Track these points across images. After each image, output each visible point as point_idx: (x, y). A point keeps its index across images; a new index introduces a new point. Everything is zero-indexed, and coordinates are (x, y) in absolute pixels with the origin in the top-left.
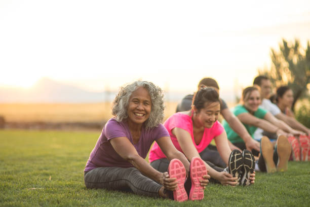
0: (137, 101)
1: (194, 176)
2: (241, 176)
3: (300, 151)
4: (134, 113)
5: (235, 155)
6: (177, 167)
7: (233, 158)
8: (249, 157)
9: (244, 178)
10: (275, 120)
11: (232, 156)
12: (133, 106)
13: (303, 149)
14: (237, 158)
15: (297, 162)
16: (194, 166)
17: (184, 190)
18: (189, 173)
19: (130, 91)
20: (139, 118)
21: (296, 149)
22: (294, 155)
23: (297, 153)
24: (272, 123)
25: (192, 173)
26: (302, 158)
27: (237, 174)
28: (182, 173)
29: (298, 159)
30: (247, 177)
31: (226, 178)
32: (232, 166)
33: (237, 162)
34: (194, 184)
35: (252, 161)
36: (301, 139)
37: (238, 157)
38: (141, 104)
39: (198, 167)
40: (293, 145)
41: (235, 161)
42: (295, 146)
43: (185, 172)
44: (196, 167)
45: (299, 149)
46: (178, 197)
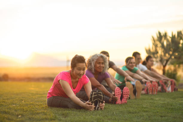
0: (100, 63)
2: (96, 105)
5: (93, 93)
6: (118, 90)
8: (100, 94)
9: (98, 106)
11: (91, 93)
12: (98, 65)
13: (153, 88)
15: (150, 95)
21: (150, 89)
22: (149, 91)
23: (151, 90)
24: (139, 75)
26: (153, 93)
27: (93, 104)
29: (151, 93)
31: (88, 105)
32: (91, 99)
34: (124, 98)
35: (102, 96)
36: (153, 83)
37: (94, 94)
40: (148, 86)
41: (93, 96)
45: (152, 88)
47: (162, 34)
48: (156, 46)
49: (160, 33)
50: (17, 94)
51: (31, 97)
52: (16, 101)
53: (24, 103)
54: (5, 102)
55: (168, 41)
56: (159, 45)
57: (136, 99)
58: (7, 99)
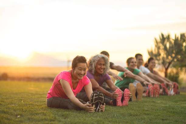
0: (101, 64)
1: (125, 96)
2: (96, 107)
3: (154, 92)
4: (100, 70)
5: (95, 95)
6: (119, 92)
7: (93, 96)
9: (98, 108)
10: (143, 75)
11: (92, 95)
12: (99, 67)
13: (155, 91)
14: (95, 97)
15: (152, 97)
16: (126, 92)
17: (121, 102)
18: (123, 95)
19: (96, 60)
20: (102, 72)
21: (152, 91)
22: (150, 94)
23: (152, 93)
24: (141, 77)
25: (125, 95)
27: (94, 106)
28: (120, 95)
29: (152, 96)
30: (100, 107)
32: (92, 100)
33: (95, 98)
34: (125, 100)
35: (103, 98)
36: (154, 86)
38: (102, 65)
39: (127, 93)
40: (150, 89)
41: (94, 98)
42: (151, 89)
43: (122, 95)
44: (126, 93)
45: (153, 91)
46: (118, 105)
47: (165, 36)
48: (159, 48)
49: (163, 35)
50: (16, 94)
51: (31, 97)
52: (15, 101)
53: (23, 103)
54: (3, 101)
55: (170, 43)
56: (162, 47)
57: (137, 101)
58: (7, 99)
